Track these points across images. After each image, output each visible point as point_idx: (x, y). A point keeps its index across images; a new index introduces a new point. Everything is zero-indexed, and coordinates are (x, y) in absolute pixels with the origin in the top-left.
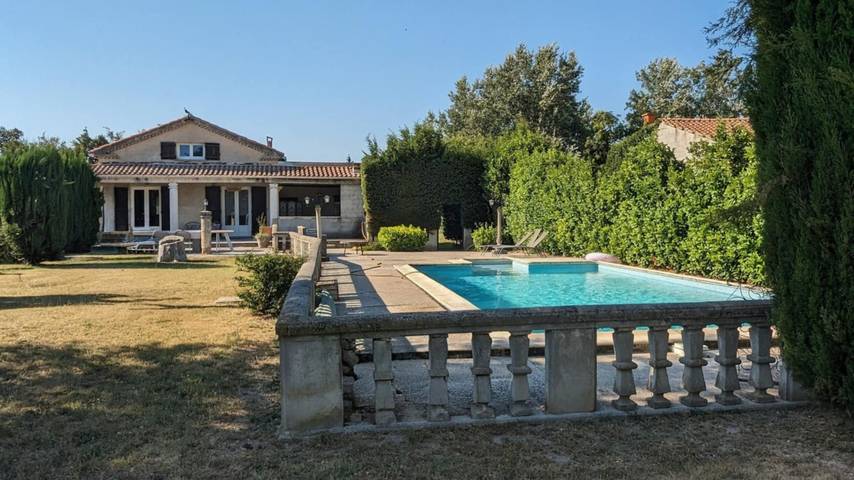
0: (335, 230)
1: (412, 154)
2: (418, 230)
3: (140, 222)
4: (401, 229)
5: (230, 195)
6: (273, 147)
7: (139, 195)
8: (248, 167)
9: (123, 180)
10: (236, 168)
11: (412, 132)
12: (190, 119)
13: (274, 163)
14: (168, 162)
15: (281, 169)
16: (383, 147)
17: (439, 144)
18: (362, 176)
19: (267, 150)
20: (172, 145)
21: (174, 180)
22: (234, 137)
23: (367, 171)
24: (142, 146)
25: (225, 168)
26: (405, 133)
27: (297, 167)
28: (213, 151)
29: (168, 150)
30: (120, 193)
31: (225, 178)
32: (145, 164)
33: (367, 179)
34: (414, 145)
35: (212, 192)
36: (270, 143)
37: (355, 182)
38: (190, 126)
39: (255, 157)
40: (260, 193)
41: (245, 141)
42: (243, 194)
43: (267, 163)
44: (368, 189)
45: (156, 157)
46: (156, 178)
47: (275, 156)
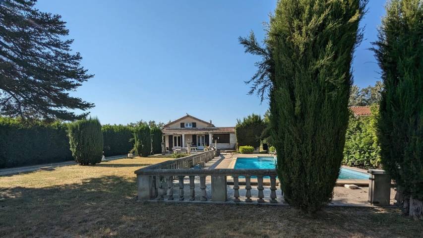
0: (228, 147)
1: (251, 124)
2: (251, 147)
3: (175, 145)
4: (246, 147)
5: (199, 137)
6: (212, 123)
7: (175, 138)
8: (204, 129)
9: (171, 133)
10: (200, 130)
11: (251, 117)
12: (188, 116)
13: (211, 128)
14: (183, 128)
15: (213, 129)
16: (242, 121)
17: (260, 119)
18: (235, 130)
19: (210, 124)
20: (184, 124)
21: (183, 133)
22: (200, 120)
23: (237, 129)
24: (176, 124)
25: (197, 130)
26: (249, 117)
27: (218, 129)
28: (194, 125)
29: (182, 125)
30: (170, 137)
31: (197, 132)
32: (177, 129)
33: (237, 132)
34: (252, 121)
35: (194, 136)
36: (211, 122)
37: (233, 133)
38: (188, 118)
39: (206, 126)
40: (207, 136)
41: (203, 122)
42: (203, 137)
43: (209, 128)
44: (237, 135)
45: (179, 127)
46: (179, 133)
47: (211, 126)
